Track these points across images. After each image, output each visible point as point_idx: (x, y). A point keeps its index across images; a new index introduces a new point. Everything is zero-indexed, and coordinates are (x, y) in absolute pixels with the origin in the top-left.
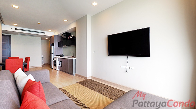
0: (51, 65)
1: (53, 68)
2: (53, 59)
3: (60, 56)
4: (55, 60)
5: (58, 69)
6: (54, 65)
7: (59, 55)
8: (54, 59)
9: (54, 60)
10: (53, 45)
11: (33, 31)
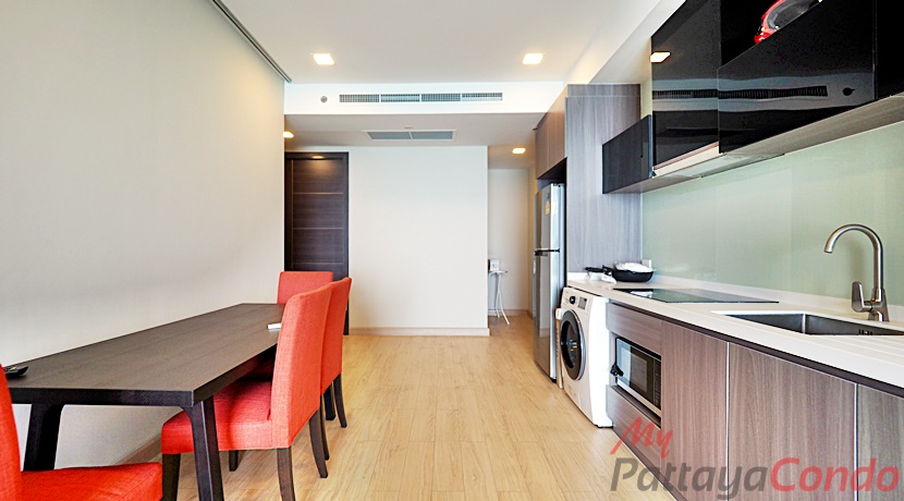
0: (541, 334)
1: (552, 375)
2: (558, 305)
3: (620, 276)
4: (570, 314)
5: (601, 416)
6: (569, 364)
7: (605, 270)
8: (566, 306)
9: (560, 314)
10: (558, 175)
11: (428, 98)
